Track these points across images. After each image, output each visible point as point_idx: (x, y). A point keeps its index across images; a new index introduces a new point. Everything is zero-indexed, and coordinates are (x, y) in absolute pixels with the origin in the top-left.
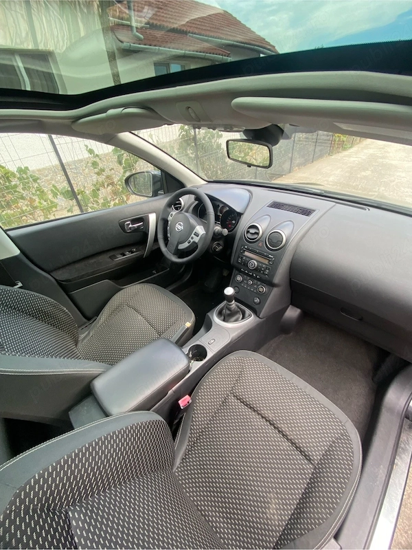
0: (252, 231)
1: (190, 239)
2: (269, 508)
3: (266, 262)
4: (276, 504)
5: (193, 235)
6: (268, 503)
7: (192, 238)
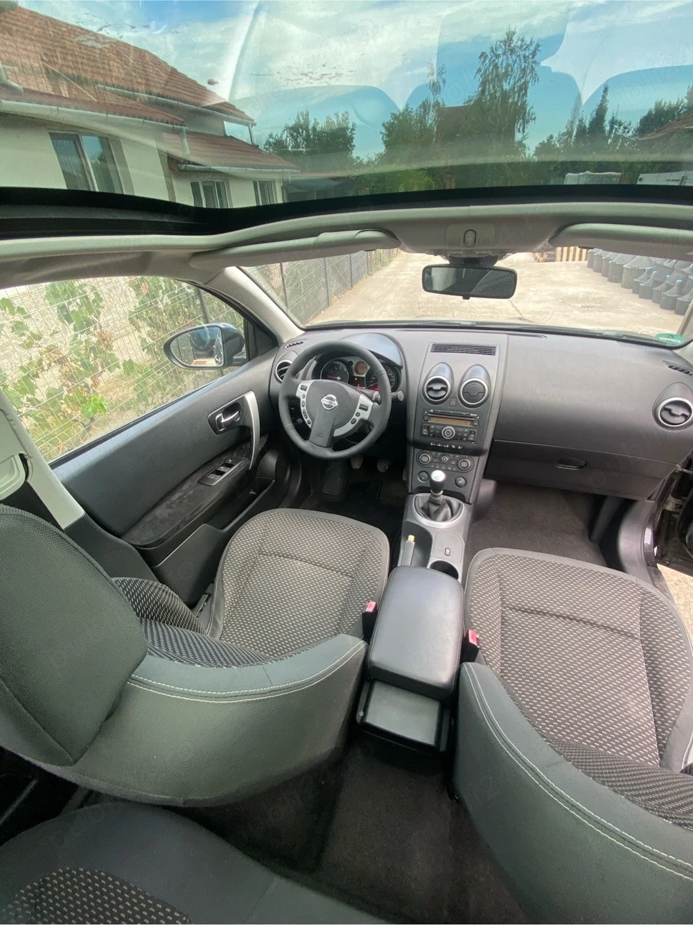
0: (437, 387)
1: (354, 417)
2: (629, 709)
3: (468, 424)
4: (632, 700)
5: (358, 410)
6: (625, 703)
7: (358, 414)
